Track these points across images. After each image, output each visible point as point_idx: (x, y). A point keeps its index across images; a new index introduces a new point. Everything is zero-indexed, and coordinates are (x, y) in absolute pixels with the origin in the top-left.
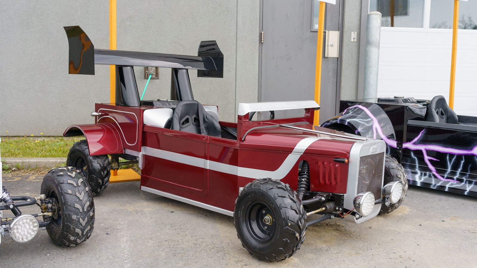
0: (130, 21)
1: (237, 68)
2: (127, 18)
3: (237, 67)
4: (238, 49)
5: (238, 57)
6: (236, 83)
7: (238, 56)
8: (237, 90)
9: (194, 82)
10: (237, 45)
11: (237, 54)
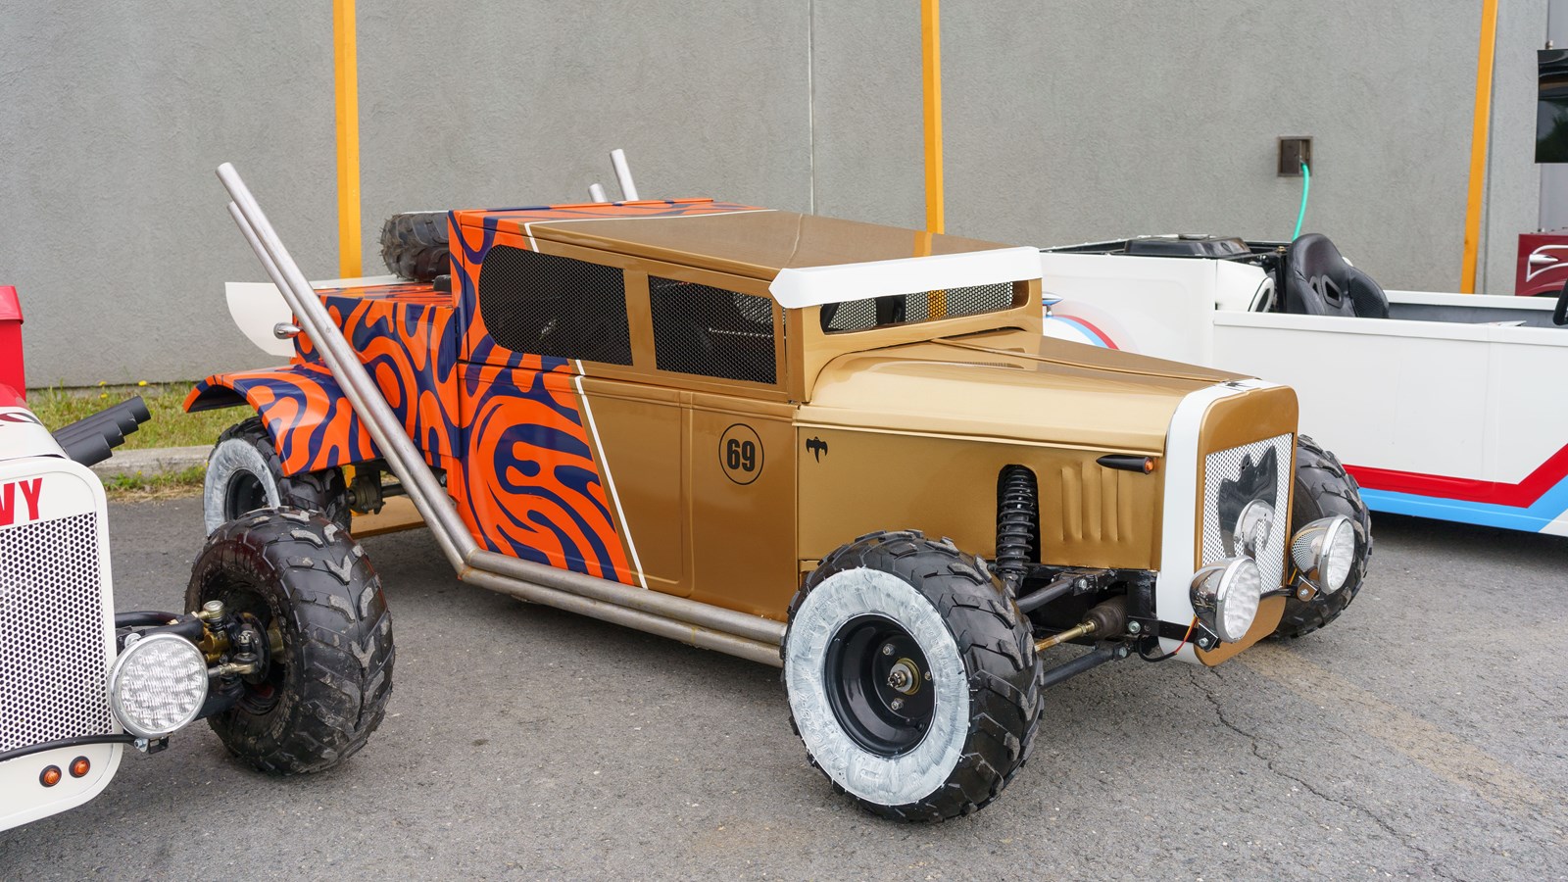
0: (1249, 22)
1: (1494, 140)
2: (1242, 15)
3: (1494, 136)
4: (1496, 89)
5: (1496, 111)
6: (1489, 178)
7: (1495, 107)
8: (1492, 198)
9: (1393, 180)
10: (1496, 78)
11: (1495, 101)
